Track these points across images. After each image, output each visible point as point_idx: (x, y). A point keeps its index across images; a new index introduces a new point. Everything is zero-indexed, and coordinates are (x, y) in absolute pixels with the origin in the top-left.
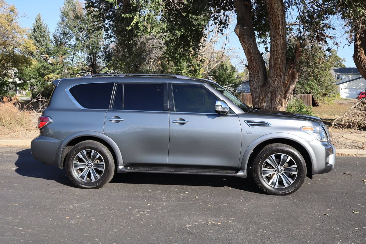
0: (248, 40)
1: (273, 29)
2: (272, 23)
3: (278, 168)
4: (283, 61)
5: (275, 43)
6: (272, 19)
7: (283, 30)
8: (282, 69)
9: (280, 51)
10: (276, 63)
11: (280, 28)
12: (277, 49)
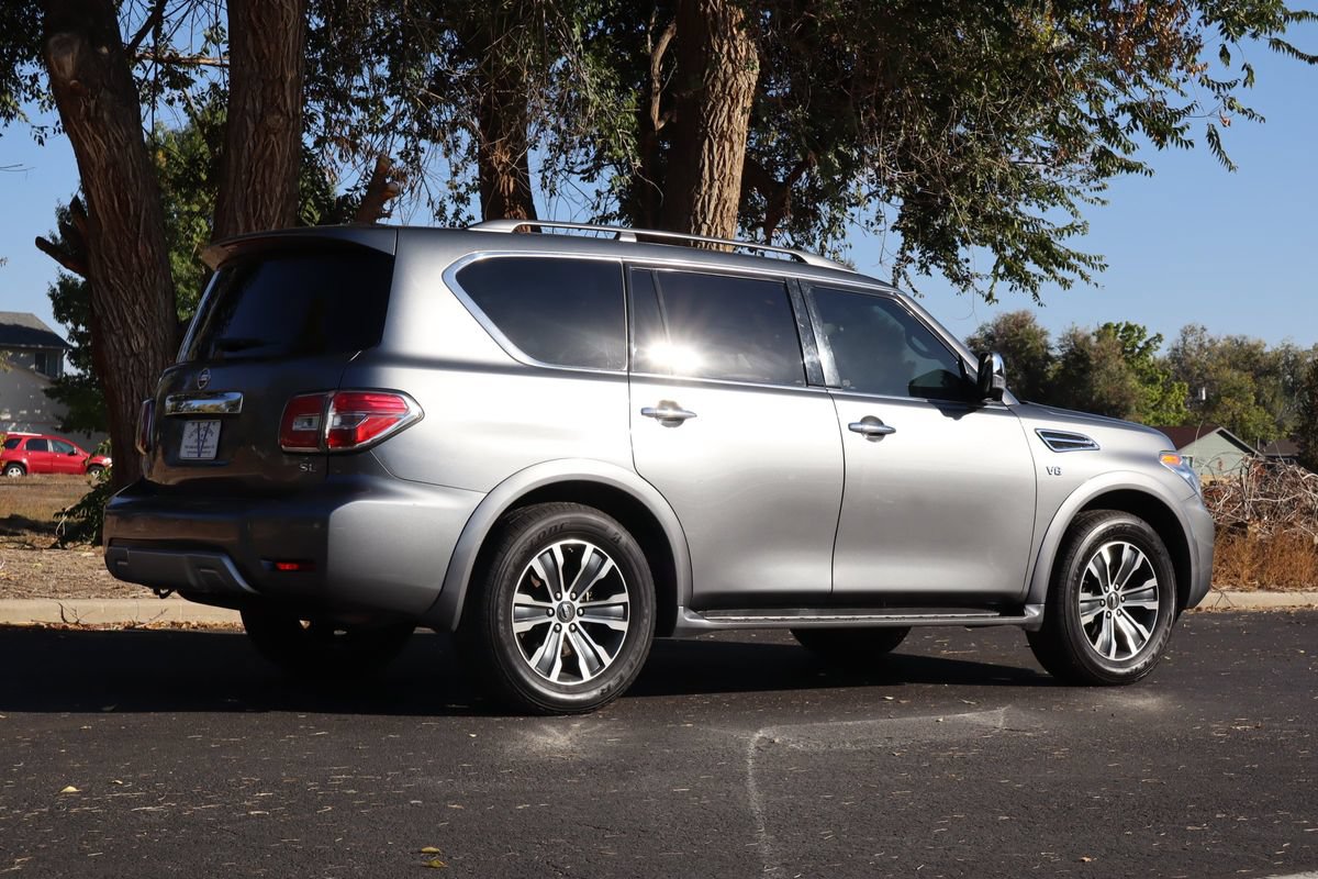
0: (113, 115)
11: (288, 79)
12: (267, 175)
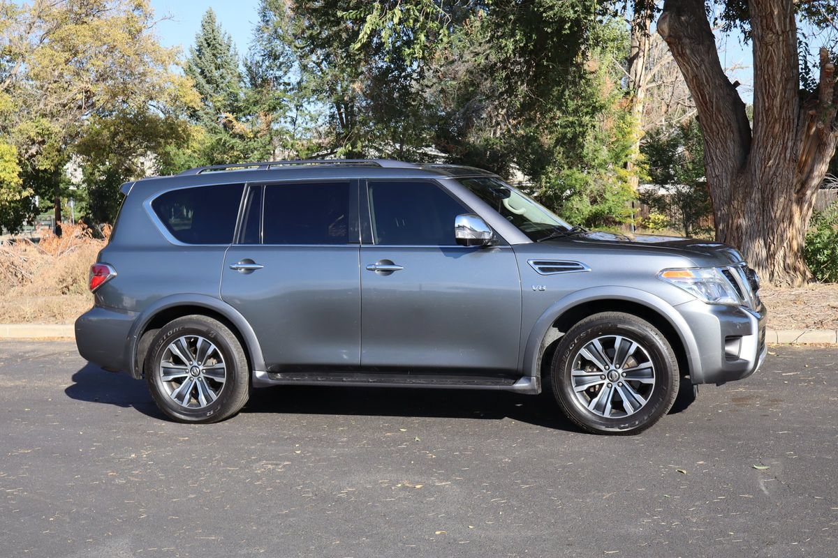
0: (692, 51)
3: (611, 371)
4: (788, 102)
5: (764, 54)
7: (785, 18)
8: (786, 122)
9: (779, 77)
10: (770, 108)
11: (776, 13)
12: (770, 69)
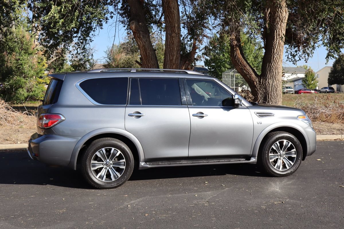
0: (143, 36)
1: (169, 27)
2: (168, 21)
3: (281, 153)
4: (178, 58)
5: (171, 40)
6: (169, 18)
7: (179, 29)
8: (177, 65)
9: (176, 49)
10: (172, 60)
11: (176, 26)
12: (173, 46)
